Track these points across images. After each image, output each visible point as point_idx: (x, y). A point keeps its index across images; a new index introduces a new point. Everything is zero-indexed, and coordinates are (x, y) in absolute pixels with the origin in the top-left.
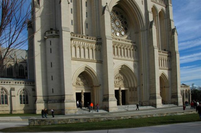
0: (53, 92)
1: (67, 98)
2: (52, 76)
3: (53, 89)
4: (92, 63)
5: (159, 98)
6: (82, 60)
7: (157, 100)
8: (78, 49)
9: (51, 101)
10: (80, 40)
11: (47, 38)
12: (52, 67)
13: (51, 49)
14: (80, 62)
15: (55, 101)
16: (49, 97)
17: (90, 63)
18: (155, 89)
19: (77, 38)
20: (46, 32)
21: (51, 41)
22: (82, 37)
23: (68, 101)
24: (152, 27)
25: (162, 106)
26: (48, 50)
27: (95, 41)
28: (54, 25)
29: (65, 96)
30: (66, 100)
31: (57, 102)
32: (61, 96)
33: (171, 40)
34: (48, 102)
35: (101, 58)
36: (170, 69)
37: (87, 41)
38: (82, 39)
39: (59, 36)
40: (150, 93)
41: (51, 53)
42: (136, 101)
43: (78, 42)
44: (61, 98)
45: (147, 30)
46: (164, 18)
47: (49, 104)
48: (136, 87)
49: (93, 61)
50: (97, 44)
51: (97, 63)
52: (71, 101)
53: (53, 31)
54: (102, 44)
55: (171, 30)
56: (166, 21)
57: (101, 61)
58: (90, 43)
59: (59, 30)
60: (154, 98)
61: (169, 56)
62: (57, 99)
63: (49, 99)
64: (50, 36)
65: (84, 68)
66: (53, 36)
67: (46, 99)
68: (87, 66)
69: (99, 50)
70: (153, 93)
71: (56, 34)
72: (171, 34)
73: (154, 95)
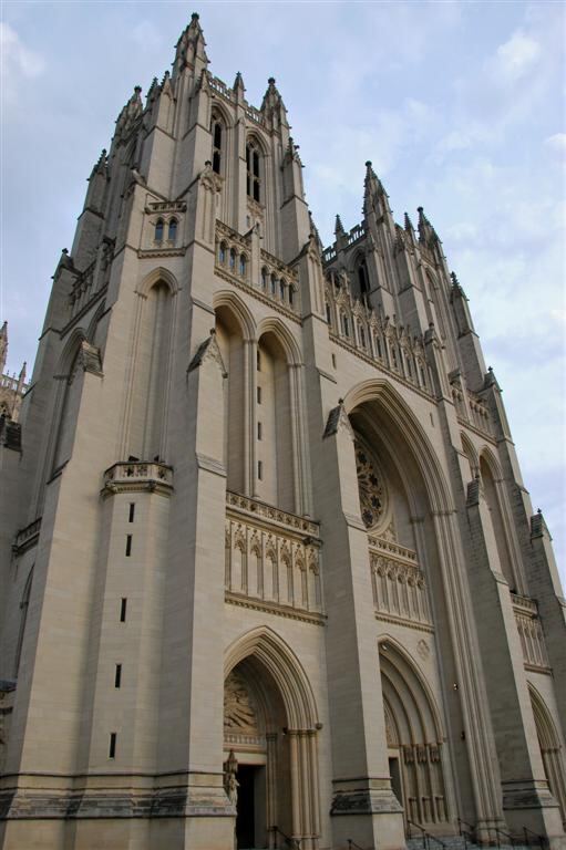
0: (112, 754)
1: (195, 792)
2: (119, 667)
3: (114, 736)
6: (250, 602)
7: (545, 812)
10: (247, 518)
11: (121, 490)
12: (123, 619)
13: (129, 538)
14: (244, 610)
16: (90, 783)
17: (281, 618)
19: (244, 510)
20: (115, 466)
21: (132, 506)
22: (253, 509)
24: (477, 504)
26: (118, 544)
27: (298, 530)
28: (144, 447)
29: (187, 780)
30: (193, 803)
31: (132, 814)
32: (152, 779)
33: (532, 555)
34: (79, 814)
35: (318, 603)
36: (547, 669)
37: (270, 527)
38: (253, 514)
39: (171, 488)
40: (502, 777)
41: (128, 554)
42: (439, 816)
43: (240, 526)
44: (155, 789)
45: (456, 511)
46: (495, 478)
47: (81, 827)
48: (434, 745)
49: (291, 613)
50: (307, 541)
51: (304, 620)
52: (215, 810)
53: (149, 467)
54: (322, 543)
55: (525, 521)
56: (503, 489)
57: (320, 615)
58: (283, 534)
59: (177, 466)
60: (530, 802)
61: (534, 617)
62: (131, 796)
63: (87, 792)
64: (135, 483)
65: (257, 641)
66: (147, 485)
67: (64, 793)
68: (268, 631)
69: (313, 567)
70: (517, 778)
71: (162, 481)
72: (528, 537)
73: (521, 787)
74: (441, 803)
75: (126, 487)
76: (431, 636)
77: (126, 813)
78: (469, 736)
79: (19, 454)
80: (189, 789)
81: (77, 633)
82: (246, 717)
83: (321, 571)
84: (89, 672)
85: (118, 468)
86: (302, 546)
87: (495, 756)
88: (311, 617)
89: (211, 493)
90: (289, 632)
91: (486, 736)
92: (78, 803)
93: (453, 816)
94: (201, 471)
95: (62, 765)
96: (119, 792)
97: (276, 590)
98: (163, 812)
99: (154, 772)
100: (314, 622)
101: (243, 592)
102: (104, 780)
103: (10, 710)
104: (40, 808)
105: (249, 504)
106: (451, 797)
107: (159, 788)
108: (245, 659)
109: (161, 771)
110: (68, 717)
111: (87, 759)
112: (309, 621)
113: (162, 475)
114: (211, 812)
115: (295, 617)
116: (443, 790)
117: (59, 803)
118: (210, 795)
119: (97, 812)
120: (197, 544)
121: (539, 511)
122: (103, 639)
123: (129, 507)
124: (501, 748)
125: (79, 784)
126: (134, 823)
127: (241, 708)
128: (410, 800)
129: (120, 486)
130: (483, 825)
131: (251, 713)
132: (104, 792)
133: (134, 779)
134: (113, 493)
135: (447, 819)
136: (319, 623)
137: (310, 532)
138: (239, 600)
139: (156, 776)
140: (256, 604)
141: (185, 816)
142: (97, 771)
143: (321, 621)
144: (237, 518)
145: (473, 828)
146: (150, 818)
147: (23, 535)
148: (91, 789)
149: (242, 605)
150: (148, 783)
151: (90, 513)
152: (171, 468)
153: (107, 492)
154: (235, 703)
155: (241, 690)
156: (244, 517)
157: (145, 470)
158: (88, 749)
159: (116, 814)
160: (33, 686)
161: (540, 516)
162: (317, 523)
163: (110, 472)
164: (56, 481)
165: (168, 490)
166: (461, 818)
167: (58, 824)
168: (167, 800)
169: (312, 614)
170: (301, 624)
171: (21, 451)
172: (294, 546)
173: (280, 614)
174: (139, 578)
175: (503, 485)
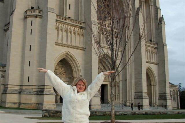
0: (28, 81)
1: (46, 89)
2: (29, 62)
4: (74, 49)
5: (146, 98)
7: (144, 100)
8: (60, 32)
9: (25, 91)
10: (64, 23)
11: (29, 17)
12: (30, 50)
13: (31, 30)
14: (62, 47)
15: (30, 92)
16: (24, 87)
17: (72, 49)
18: (142, 86)
19: (63, 20)
20: (27, 10)
21: (32, 21)
22: (65, 20)
23: (48, 94)
24: (139, 15)
25: (149, 108)
27: (79, 25)
28: (35, 3)
29: (44, 87)
30: (46, 92)
31: (33, 94)
32: (38, 87)
33: (158, 29)
34: (22, 93)
35: (83, 44)
36: (157, 63)
37: (70, 24)
38: (65, 21)
39: (42, 16)
40: (135, 91)
41: (31, 34)
42: (117, 99)
43: (61, 25)
44: (38, 89)
45: (132, 16)
46: (150, 4)
47: (22, 96)
48: (118, 82)
49: (75, 47)
50: (81, 28)
51: (79, 49)
52: (51, 93)
53: (36, 11)
54: (86, 28)
55: (157, 19)
56: (152, 8)
57: (84, 48)
58: (74, 26)
59: (43, 10)
60: (141, 97)
61: (155, 48)
62: (33, 90)
63: (23, 89)
64: (32, 15)
65: (65, 55)
66: (35, 16)
67: (19, 89)
68: (69, 52)
69: (83, 35)
70: (139, 91)
71: (39, 14)
72: (158, 24)
73: (139, 93)
74: (118, 96)
75: (30, 16)
76: (121, 52)
77: (31, 93)
78: (127, 80)
79: (3, 3)
80: (45, 89)
81: (20, 53)
82: (64, 73)
83: (85, 36)
84: (23, 63)
85: (28, 11)
86: (80, 29)
87: (134, 85)
88: (81, 49)
89: (52, 18)
90: (74, 53)
91: (132, 80)
92: (22, 91)
93: (121, 99)
94: (49, 12)
95: (18, 83)
96: (30, 89)
97: (71, 42)
98: (40, 93)
99: (38, 85)
100: (82, 50)
101: (62, 43)
102: (27, 86)
103: (5, 71)
104: (13, 92)
105: (64, 19)
106: (121, 95)
107: (39, 89)
108: (62, 59)
109: (40, 85)
110: (18, 73)
111: (23, 82)
112: (80, 49)
113: (39, 13)
114: (50, 94)
115: (76, 49)
116: (119, 93)
117: (17, 91)
118: (50, 90)
119: (25, 93)
120: (48, 32)
121: (163, 16)
122: (26, 55)
123: (31, 22)
124: (136, 84)
125: (22, 87)
126: (34, 95)
127: (62, 71)
128: (110, 95)
129: (28, 16)
130: (128, 102)
131: (65, 72)
132: (27, 89)
133: (33, 86)
134: (27, 18)
135: (119, 100)
136: (83, 50)
137: (83, 25)
138: (60, 45)
139: (38, 86)
140: (65, 45)
141: (44, 94)
142: (25, 84)
143: (84, 49)
144: (60, 23)
145: (125, 102)
146: (37, 95)
147: (6, 26)
148: (24, 88)
149: (61, 46)
150: (37, 87)
151: (22, 23)
152: (42, 11)
153: (25, 18)
154: (61, 70)
155: (62, 66)
156: (62, 22)
157: (35, 12)
158: (23, 80)
159: (30, 93)
160: (10, 66)
161: (162, 17)
162: (84, 23)
163: (26, 12)
164: (12, 15)
165: (41, 16)
166: (123, 100)
167: (18, 95)
168: (41, 91)
169: (81, 48)
170: (78, 50)
171: (4, 2)
172: (77, 30)
173: (72, 48)
174: (34, 40)
175: (153, 7)
